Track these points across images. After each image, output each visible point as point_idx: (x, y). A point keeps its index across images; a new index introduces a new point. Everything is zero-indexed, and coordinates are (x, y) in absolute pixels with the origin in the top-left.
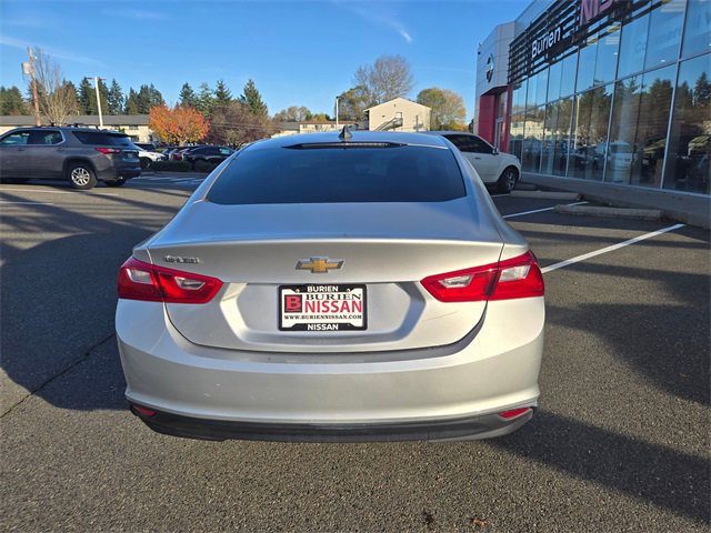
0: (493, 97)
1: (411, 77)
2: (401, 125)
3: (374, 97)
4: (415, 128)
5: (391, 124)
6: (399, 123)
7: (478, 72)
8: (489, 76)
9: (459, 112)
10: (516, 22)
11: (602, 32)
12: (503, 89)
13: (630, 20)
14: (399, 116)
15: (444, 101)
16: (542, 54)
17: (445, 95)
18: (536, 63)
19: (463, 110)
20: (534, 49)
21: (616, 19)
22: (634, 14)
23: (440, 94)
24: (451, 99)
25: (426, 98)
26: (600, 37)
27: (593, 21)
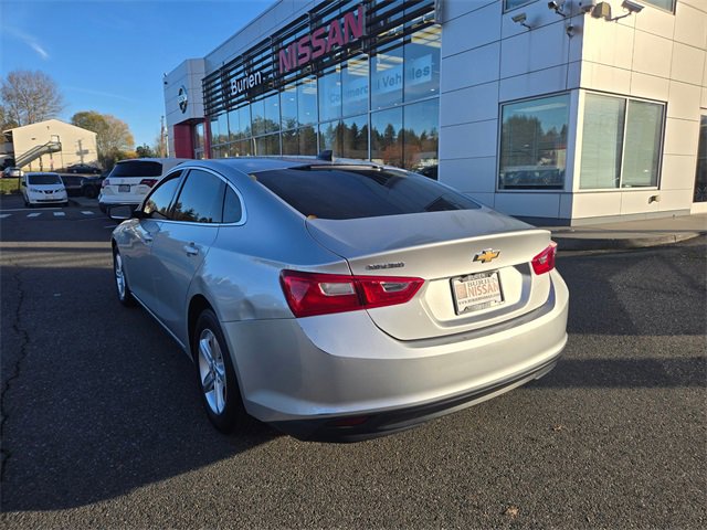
0: (187, 128)
1: (59, 97)
2: (60, 150)
3: (11, 116)
4: (78, 154)
5: (46, 148)
6: (56, 147)
7: (167, 102)
8: (183, 106)
9: (127, 139)
10: (205, 59)
11: (299, 81)
12: (200, 121)
13: (323, 75)
14: (55, 140)
15: (106, 127)
16: (242, 93)
17: (107, 121)
18: (235, 100)
19: (130, 137)
20: (233, 87)
21: (313, 73)
22: (325, 71)
23: (101, 119)
24: (114, 125)
25: (83, 121)
26: (297, 85)
27: (291, 71)
